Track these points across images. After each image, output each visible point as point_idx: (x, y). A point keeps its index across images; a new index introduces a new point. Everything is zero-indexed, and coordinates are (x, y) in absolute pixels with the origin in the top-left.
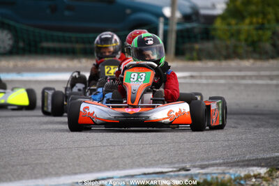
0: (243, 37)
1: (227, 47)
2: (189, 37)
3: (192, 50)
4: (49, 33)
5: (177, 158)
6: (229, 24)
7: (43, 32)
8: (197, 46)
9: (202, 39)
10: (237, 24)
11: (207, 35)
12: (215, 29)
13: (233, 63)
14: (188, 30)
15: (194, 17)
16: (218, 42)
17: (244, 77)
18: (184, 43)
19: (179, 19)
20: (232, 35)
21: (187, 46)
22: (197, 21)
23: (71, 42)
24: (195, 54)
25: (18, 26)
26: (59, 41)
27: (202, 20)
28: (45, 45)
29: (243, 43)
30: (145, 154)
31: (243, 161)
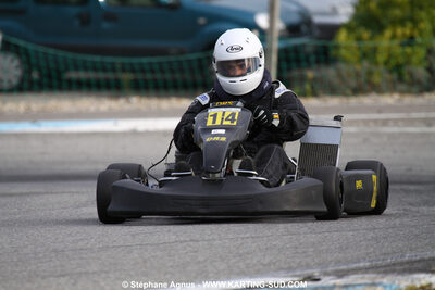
0: (381, 58)
1: (358, 75)
2: (298, 61)
3: (303, 79)
4: (80, 57)
5: (298, 260)
6: (359, 39)
7: (70, 56)
8: (310, 74)
9: (318, 62)
10: (371, 38)
11: (325, 56)
12: (337, 47)
13: (368, 100)
14: (296, 49)
15: (304, 29)
16: (342, 66)
17: (385, 123)
18: (289, 69)
19: (281, 31)
20: (365, 56)
21: (295, 73)
22: (310, 34)
23: (114, 70)
24: (307, 87)
25: (31, 47)
26: (95, 69)
27: (317, 33)
28: (73, 75)
29: (382, 68)
30: (248, 254)
31: (402, 264)
